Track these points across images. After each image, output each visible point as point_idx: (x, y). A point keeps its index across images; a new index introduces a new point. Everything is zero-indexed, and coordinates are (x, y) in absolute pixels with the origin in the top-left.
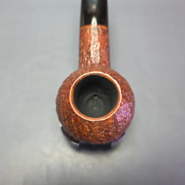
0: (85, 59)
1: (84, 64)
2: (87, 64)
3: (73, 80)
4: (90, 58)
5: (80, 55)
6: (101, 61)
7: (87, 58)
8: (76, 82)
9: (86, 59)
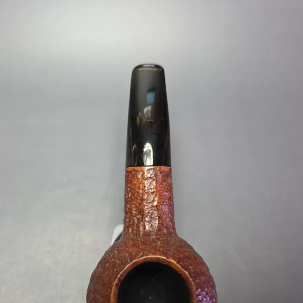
0: (134, 222)
1: (133, 230)
2: (138, 231)
3: (117, 270)
4: (142, 220)
5: (126, 213)
6: (160, 225)
7: (138, 219)
8: (121, 275)
9: (136, 221)
